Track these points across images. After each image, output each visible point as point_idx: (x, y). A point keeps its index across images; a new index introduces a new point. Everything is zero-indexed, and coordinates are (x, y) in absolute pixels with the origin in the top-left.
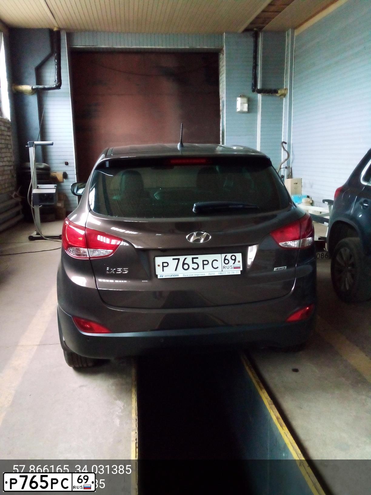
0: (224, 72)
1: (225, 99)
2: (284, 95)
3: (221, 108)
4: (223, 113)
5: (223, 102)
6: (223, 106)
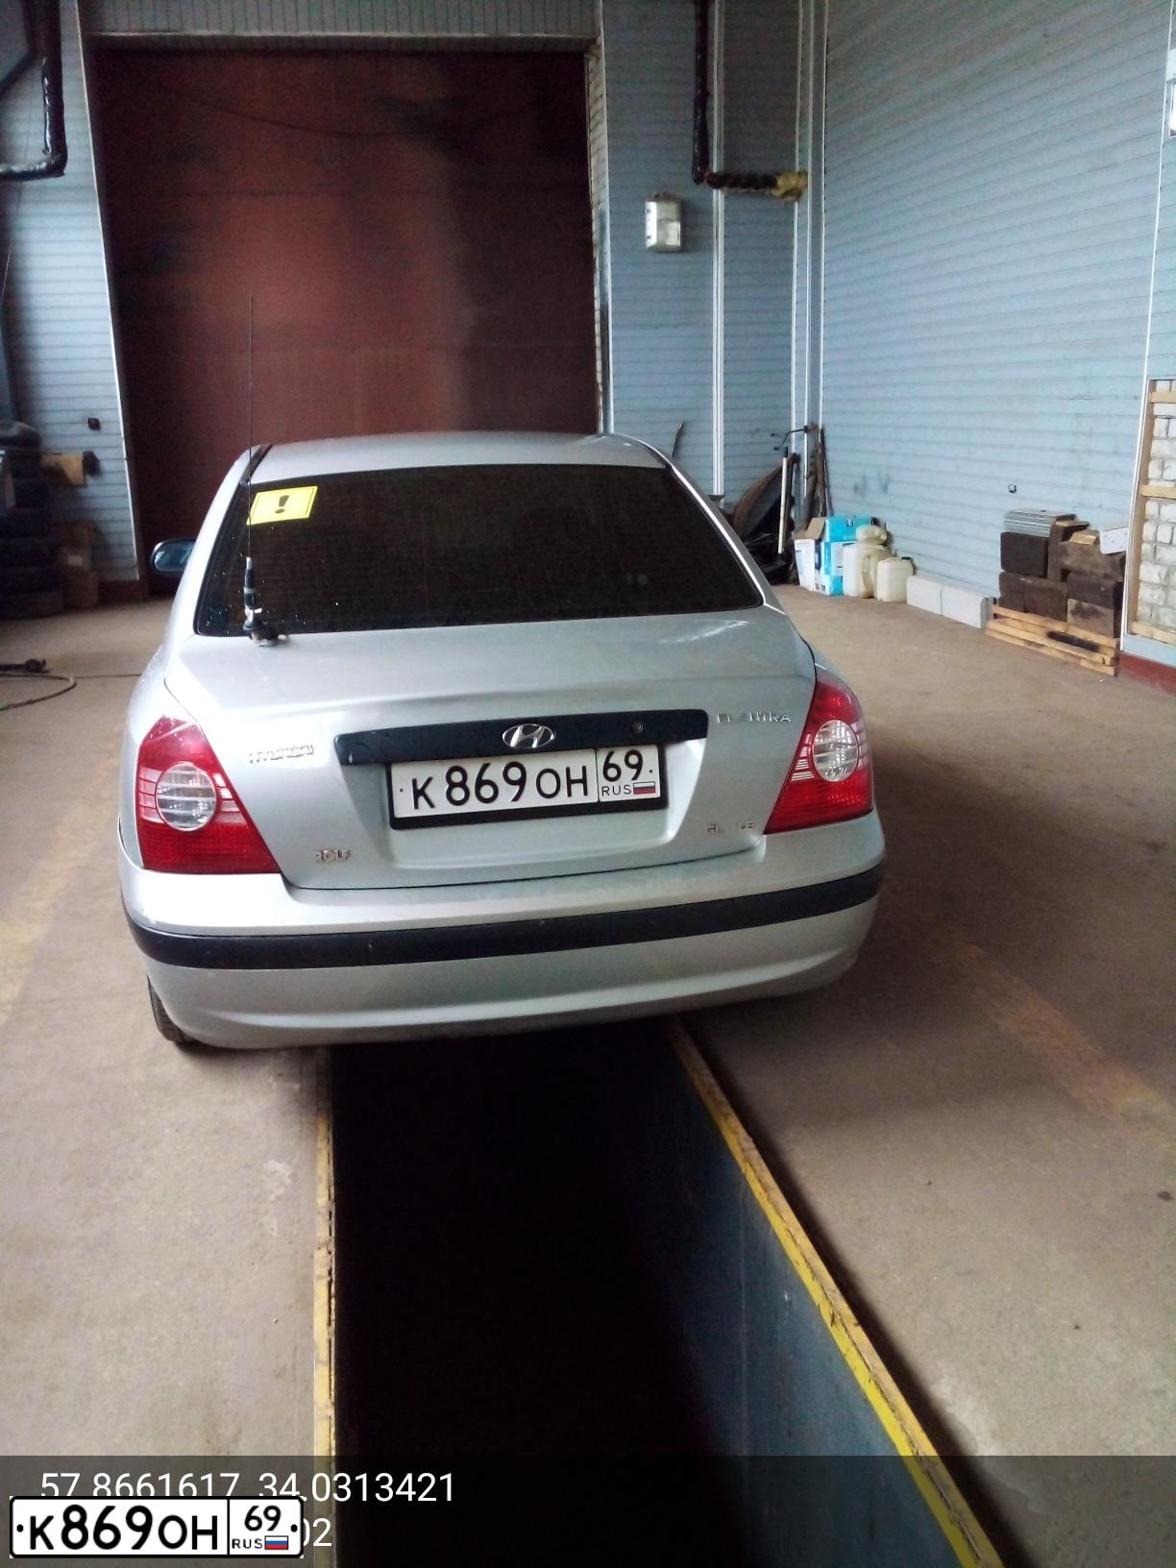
0: (603, 118)
1: (606, 206)
2: (797, 193)
3: (595, 237)
4: (602, 254)
5: (602, 216)
6: (602, 228)
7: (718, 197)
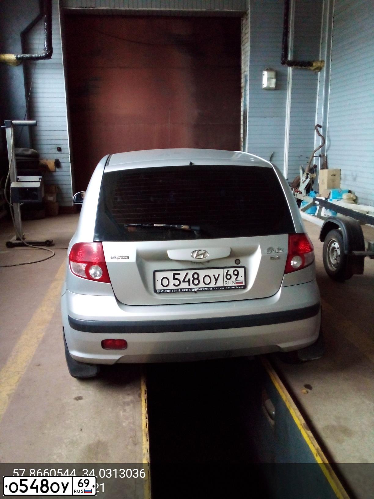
0: (248, 41)
1: (248, 73)
3: (243, 85)
4: (245, 90)
5: (246, 77)
6: (246, 81)
7: (290, 70)
